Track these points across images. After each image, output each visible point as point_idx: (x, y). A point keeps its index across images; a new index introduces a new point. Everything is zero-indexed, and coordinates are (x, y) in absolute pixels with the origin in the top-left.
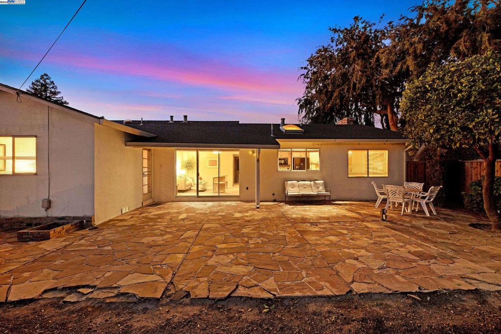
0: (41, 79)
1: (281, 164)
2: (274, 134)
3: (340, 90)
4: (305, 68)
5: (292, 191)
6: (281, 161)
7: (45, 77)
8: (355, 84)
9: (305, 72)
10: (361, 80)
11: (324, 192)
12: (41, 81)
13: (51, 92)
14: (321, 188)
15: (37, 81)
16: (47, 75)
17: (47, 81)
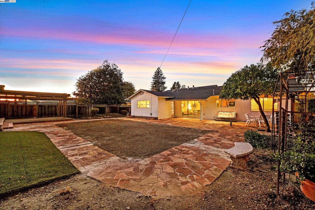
2: (214, 93)
5: (220, 116)
7: (159, 69)
13: (161, 74)
14: (234, 115)
15: (156, 71)
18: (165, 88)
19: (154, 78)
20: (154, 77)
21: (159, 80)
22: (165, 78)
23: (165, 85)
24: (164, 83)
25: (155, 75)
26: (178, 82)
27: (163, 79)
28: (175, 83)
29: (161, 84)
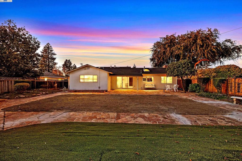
0: (47, 45)
1: (143, 80)
2: (142, 72)
3: (163, 57)
4: (152, 48)
5: (146, 87)
6: (144, 79)
7: (48, 44)
8: (167, 55)
9: (152, 49)
10: (169, 54)
11: (154, 87)
12: (47, 46)
13: (51, 50)
14: (154, 86)
15: (46, 46)
16: (49, 44)
17: (49, 46)
18: (56, 64)
19: (43, 53)
20: (42, 51)
21: (48, 56)
22: (56, 54)
23: (56, 61)
24: (54, 59)
25: (44, 50)
26: (69, 60)
27: (53, 55)
28: (67, 60)
29: (50, 59)
